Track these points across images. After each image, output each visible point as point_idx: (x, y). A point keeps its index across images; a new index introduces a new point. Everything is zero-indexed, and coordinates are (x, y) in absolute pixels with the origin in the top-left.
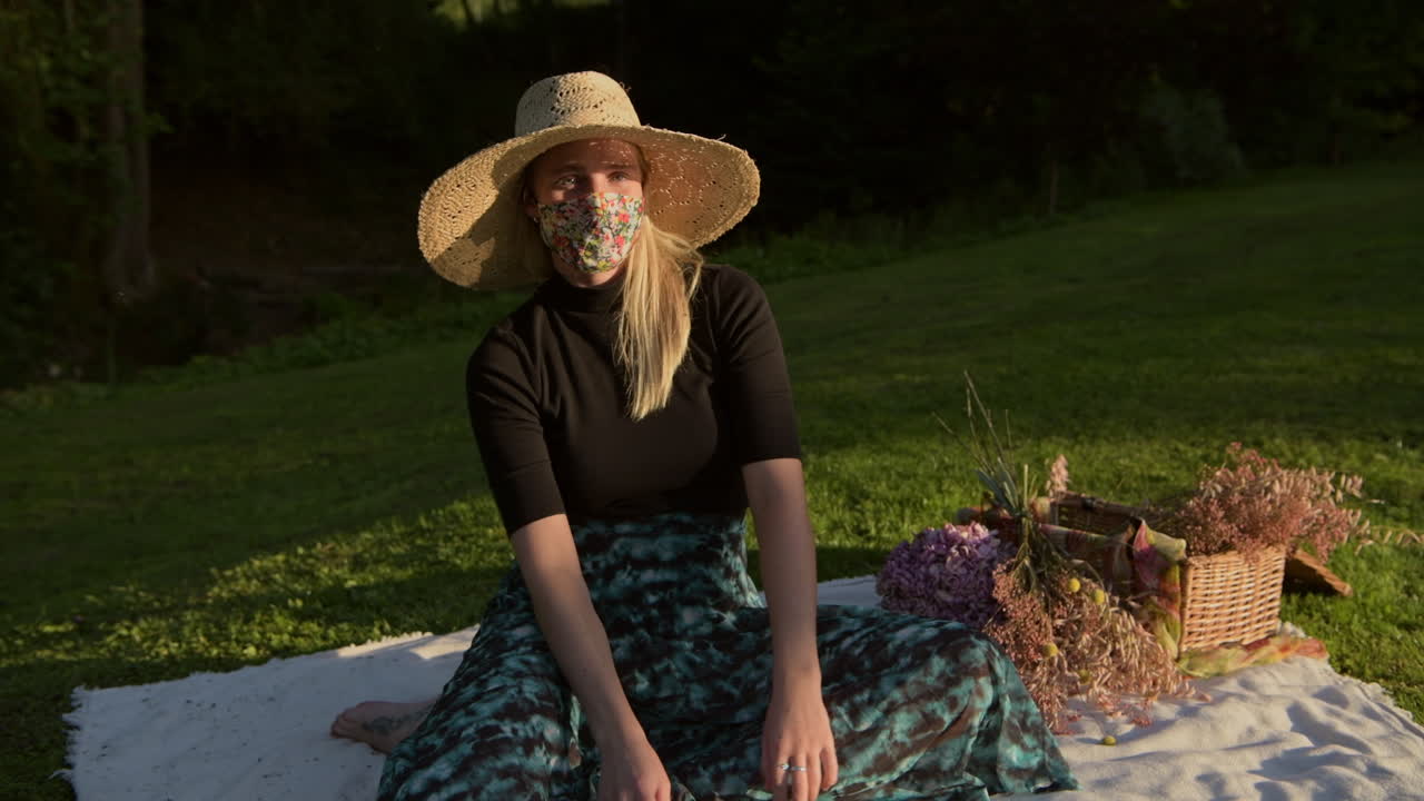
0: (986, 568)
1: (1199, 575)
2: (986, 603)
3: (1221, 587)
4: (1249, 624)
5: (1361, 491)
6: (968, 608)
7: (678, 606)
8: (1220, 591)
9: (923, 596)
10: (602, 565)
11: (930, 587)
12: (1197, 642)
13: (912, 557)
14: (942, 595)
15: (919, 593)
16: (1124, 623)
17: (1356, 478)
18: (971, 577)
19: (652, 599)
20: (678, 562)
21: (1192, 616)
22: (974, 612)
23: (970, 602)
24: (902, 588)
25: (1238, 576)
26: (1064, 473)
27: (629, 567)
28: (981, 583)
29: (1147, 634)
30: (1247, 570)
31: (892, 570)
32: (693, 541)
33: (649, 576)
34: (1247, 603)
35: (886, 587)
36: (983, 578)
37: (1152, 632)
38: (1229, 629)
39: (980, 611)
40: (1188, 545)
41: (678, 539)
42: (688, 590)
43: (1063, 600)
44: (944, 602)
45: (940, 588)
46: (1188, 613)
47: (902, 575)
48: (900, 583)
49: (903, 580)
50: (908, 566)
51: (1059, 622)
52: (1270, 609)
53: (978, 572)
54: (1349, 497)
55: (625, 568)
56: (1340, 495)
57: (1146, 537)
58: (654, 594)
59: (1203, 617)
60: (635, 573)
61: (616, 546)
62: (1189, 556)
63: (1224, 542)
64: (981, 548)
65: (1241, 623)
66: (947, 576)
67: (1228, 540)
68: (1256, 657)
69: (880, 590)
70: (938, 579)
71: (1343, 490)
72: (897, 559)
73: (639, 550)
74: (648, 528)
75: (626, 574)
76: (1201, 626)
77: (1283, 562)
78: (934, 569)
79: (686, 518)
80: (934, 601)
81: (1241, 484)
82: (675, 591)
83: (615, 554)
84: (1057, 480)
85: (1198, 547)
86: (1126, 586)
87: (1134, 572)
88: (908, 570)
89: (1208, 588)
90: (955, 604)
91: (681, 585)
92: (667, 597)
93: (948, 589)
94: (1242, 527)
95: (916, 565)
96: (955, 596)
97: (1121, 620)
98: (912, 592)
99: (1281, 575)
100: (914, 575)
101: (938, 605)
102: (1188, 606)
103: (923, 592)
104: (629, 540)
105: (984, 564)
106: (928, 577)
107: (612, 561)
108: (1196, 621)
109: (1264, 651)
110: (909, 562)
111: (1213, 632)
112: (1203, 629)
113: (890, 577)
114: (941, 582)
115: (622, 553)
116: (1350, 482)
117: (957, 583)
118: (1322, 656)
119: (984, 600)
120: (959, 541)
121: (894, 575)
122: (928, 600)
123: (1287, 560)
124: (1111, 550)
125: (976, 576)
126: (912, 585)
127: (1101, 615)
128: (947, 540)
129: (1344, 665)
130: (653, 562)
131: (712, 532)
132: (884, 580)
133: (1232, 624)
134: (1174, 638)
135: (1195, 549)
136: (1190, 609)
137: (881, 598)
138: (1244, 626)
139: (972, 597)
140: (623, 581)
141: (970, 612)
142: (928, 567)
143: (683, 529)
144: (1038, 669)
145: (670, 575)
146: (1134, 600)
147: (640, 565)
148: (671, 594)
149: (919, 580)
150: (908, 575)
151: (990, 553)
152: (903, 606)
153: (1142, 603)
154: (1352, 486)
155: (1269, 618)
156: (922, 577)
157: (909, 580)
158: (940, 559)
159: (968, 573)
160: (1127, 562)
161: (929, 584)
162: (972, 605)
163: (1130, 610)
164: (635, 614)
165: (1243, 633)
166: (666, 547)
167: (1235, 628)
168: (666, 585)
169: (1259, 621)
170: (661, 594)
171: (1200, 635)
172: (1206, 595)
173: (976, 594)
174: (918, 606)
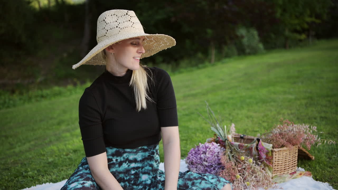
0: (217, 155)
1: (277, 154)
2: (217, 165)
3: (282, 157)
4: (290, 168)
5: (316, 130)
6: (212, 166)
7: (141, 174)
8: (282, 158)
9: (199, 164)
10: (119, 160)
11: (201, 161)
12: (277, 173)
13: (195, 153)
14: (205, 163)
15: (198, 163)
16: (257, 168)
17: (315, 126)
18: (213, 158)
19: (133, 172)
20: (142, 161)
21: (275, 166)
22: (214, 167)
23: (213, 164)
24: (193, 162)
25: (286, 154)
26: (234, 128)
27: (127, 162)
28: (216, 159)
29: (263, 171)
30: (289, 152)
31: (190, 157)
32: (147, 154)
33: (133, 165)
34: (289, 162)
35: (188, 162)
36: (216, 158)
37: (265, 170)
38: (285, 169)
39: (216, 167)
40: (273, 146)
41: (143, 154)
42: (144, 169)
43: (240, 162)
44: (206, 165)
45: (204, 161)
46: (274, 165)
47: (193, 158)
48: (193, 160)
49: (193, 159)
50: (195, 155)
51: (239, 169)
52: (295, 164)
53: (215, 156)
54: (314, 132)
55: (126, 163)
56: (311, 131)
57: (261, 144)
58: (134, 170)
59: (278, 166)
60: (129, 164)
61: (125, 155)
62: (273, 149)
63: (282, 145)
64: (215, 149)
65: (288, 168)
66: (206, 157)
67: (283, 144)
68: (293, 177)
69: (187, 163)
70: (203, 159)
71: (312, 130)
72: (191, 153)
73: (131, 157)
74: (135, 150)
75: (126, 164)
76: (277, 168)
77: (297, 150)
78: (202, 156)
79: (146, 147)
80: (203, 165)
81: (285, 129)
82: (140, 170)
83: (124, 158)
84: (232, 131)
85: (276, 146)
86: (256, 158)
87: (258, 154)
88: (195, 156)
89: (279, 158)
90: (209, 165)
91: (142, 168)
92: (138, 171)
93: (207, 161)
94: (287, 140)
95: (197, 155)
96: (209, 163)
97: (256, 168)
98: (196, 163)
99: (297, 154)
100: (197, 158)
101: (204, 166)
102: (274, 163)
103: (199, 163)
104: (129, 154)
105: (216, 154)
106: (201, 158)
107: (122, 160)
108: (276, 167)
109: (295, 175)
110: (195, 154)
111: (281, 170)
112: (278, 169)
113: (190, 159)
114: (204, 159)
115: (126, 158)
116: (313, 128)
117: (209, 159)
118: (310, 176)
119: (217, 164)
120: (209, 148)
121: (191, 158)
122: (201, 165)
123: (298, 149)
124: (252, 148)
125: (214, 157)
126: (196, 161)
127: (251, 166)
128: (206, 147)
129: (316, 178)
130: (135, 161)
131: (152, 150)
132: (188, 160)
133: (285, 168)
134: (271, 172)
135: (275, 147)
136: (275, 164)
137: (187, 165)
138: (288, 169)
139: (214, 163)
140: (125, 166)
141: (213, 168)
142: (200, 155)
143: (145, 151)
144: (235, 182)
145: (139, 165)
146: (259, 162)
147: (131, 162)
148: (139, 171)
149: (198, 159)
150: (195, 158)
151: (218, 151)
152: (194, 167)
153: (261, 163)
154: (314, 129)
155: (295, 166)
156: (199, 158)
157: (195, 159)
158: (205, 153)
159: (212, 157)
160: (257, 152)
161: (201, 160)
162: (213, 166)
163: (258, 165)
164: (126, 177)
165: (288, 171)
166: (139, 156)
167: (286, 169)
168: (137, 168)
169: (292, 167)
170: (136, 171)
171: (277, 171)
172: (279, 160)
173: (214, 162)
174: (198, 166)
